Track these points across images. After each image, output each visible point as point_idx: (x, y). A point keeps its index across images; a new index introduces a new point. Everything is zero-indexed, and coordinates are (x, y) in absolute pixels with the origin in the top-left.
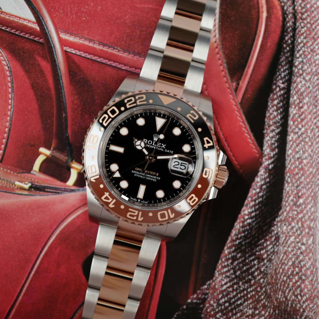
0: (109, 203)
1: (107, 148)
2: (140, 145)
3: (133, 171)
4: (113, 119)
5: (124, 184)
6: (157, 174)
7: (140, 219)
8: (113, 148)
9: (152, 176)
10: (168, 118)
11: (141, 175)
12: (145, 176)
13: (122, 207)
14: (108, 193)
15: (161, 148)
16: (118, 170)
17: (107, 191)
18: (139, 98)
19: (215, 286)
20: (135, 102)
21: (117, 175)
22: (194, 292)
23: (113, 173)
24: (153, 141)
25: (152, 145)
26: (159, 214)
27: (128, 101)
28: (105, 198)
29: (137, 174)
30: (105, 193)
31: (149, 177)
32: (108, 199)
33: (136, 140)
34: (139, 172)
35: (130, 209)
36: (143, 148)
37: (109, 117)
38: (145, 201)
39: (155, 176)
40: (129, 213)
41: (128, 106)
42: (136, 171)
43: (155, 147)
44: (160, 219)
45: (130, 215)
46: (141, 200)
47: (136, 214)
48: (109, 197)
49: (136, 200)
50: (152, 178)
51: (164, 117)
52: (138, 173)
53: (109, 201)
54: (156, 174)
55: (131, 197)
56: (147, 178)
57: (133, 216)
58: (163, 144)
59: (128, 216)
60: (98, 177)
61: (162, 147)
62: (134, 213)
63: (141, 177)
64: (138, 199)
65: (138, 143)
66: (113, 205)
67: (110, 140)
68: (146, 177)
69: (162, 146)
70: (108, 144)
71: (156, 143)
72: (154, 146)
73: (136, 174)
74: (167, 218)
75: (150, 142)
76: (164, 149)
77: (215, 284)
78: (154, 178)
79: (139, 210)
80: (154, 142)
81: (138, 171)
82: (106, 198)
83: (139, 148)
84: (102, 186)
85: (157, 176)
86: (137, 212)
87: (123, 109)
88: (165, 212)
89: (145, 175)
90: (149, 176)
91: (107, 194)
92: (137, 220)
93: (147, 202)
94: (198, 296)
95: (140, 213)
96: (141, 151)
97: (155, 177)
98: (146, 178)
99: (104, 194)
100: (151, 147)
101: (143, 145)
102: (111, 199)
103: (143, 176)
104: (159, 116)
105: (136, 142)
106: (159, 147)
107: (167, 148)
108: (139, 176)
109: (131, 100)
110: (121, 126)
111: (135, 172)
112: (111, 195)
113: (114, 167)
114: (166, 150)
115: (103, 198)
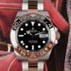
5: (27, 47)
36: (30, 33)
49: (32, 51)
88: (43, 52)
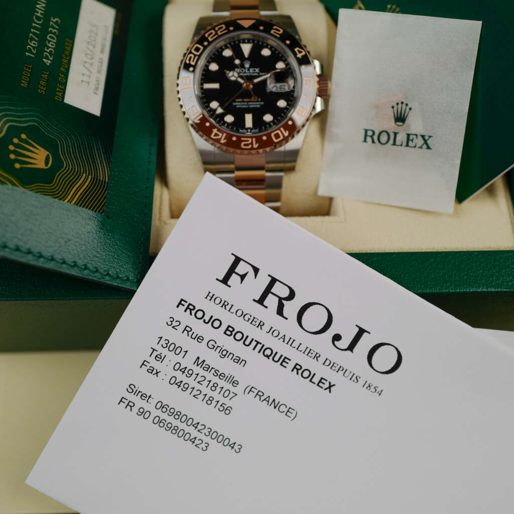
0: (220, 139)
1: (202, 89)
2: (233, 76)
3: (234, 104)
4: (200, 56)
6: (260, 100)
7: (256, 146)
8: (207, 86)
9: (254, 103)
10: (253, 42)
11: (243, 105)
12: (247, 105)
13: (234, 138)
14: (216, 129)
16: (219, 106)
17: (215, 127)
18: (219, 29)
20: (216, 33)
21: (220, 111)
23: (215, 110)
24: (245, 68)
25: (245, 73)
26: (273, 135)
27: (209, 35)
28: (214, 136)
32: (218, 135)
33: (228, 72)
35: (243, 139)
37: (195, 55)
38: (255, 129)
39: (258, 101)
40: (243, 143)
41: (210, 39)
42: (237, 102)
43: (249, 74)
44: (276, 141)
45: (245, 145)
46: (251, 129)
47: (250, 142)
48: (218, 133)
50: (255, 105)
51: (249, 42)
52: (239, 104)
53: (220, 137)
56: (251, 106)
57: (248, 145)
58: (256, 69)
59: (243, 146)
60: (201, 116)
62: (248, 141)
63: (244, 106)
64: (247, 129)
65: (231, 74)
66: (224, 140)
67: (202, 79)
68: (249, 105)
69: (255, 70)
70: (202, 84)
74: (282, 137)
75: (242, 71)
76: (259, 73)
78: (257, 105)
79: (252, 137)
80: (247, 70)
81: (239, 102)
82: (216, 135)
83: (233, 79)
84: (208, 124)
86: (250, 140)
87: (206, 43)
90: (251, 103)
91: (215, 131)
92: (252, 148)
93: (257, 130)
95: (254, 139)
96: (236, 82)
97: (258, 103)
99: (213, 131)
100: (245, 74)
101: (236, 74)
102: (221, 134)
104: (244, 42)
105: (228, 74)
106: (253, 73)
107: (261, 71)
108: (241, 106)
109: (211, 33)
110: (209, 62)
111: (236, 104)
112: (219, 130)
113: (214, 105)
114: (261, 74)
115: (212, 136)
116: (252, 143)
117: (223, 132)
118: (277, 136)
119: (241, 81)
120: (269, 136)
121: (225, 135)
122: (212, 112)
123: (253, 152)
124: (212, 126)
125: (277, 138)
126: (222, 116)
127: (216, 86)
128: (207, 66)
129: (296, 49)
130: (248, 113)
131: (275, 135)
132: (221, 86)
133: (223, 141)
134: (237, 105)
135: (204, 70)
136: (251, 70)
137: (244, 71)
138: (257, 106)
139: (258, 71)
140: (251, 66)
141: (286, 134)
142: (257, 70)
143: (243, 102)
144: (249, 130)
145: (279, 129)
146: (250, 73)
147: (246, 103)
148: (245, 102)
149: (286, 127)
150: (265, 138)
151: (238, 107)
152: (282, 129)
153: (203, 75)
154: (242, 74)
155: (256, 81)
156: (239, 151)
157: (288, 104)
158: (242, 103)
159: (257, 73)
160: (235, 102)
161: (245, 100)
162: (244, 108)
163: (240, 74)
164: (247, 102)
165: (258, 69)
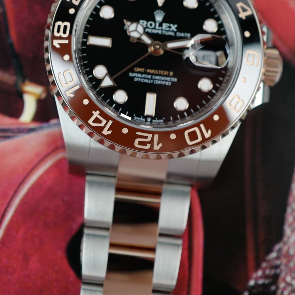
0: (103, 128)
1: (84, 43)
2: (135, 30)
3: (131, 74)
5: (120, 97)
6: (171, 73)
7: (157, 147)
8: (94, 41)
9: (163, 78)
11: (145, 78)
12: (151, 79)
13: (125, 131)
14: (98, 112)
15: (169, 31)
16: (106, 75)
17: (96, 108)
19: (288, 252)
21: (107, 82)
22: (258, 267)
23: (100, 81)
24: (155, 21)
25: (154, 28)
26: (186, 133)
28: (94, 122)
29: (139, 78)
30: (94, 112)
31: (158, 80)
32: (100, 122)
33: (129, 23)
34: (142, 73)
35: (138, 133)
36: (141, 35)
38: (158, 119)
39: (168, 76)
40: (137, 140)
42: (136, 72)
43: (160, 32)
44: (189, 143)
45: (140, 143)
46: (153, 118)
47: (149, 139)
48: (100, 118)
49: (144, 120)
50: (163, 81)
52: (139, 75)
53: (102, 125)
54: (169, 74)
55: (136, 116)
56: (157, 82)
57: (145, 144)
58: (172, 25)
59: (136, 145)
60: (78, 87)
61: (171, 29)
62: (146, 137)
63: (146, 81)
64: (146, 117)
65: (133, 27)
66: (109, 130)
67: (86, 29)
68: (154, 80)
69: (170, 27)
70: (85, 36)
71: (161, 25)
72: (159, 30)
73: (137, 78)
75: (151, 25)
76: (175, 33)
77: (289, 249)
78: (166, 81)
79: (153, 133)
80: (157, 24)
81: (139, 72)
82: (97, 120)
83: (135, 35)
84: (86, 102)
85: (171, 77)
86: (150, 136)
88: (196, 129)
89: (152, 77)
90: (157, 77)
91: (96, 114)
92: (151, 150)
93: (162, 121)
94: (264, 272)
95: (156, 136)
97: (168, 79)
98: (153, 82)
99: (92, 115)
100: (154, 31)
101: (140, 29)
102: (104, 121)
103: (148, 79)
105: (129, 26)
106: (167, 31)
107: (179, 29)
108: (142, 80)
111: (134, 75)
112: (102, 114)
113: (100, 71)
114: (179, 34)
115: (90, 121)
116: (152, 142)
117: (107, 118)
118: (193, 136)
119: (147, 40)
120: (180, 133)
121: (111, 122)
122: (95, 82)
123: (153, 156)
124: (92, 107)
125: (191, 140)
126: (110, 91)
127: (106, 42)
128: (97, 10)
129: (239, 5)
130: (152, 91)
131: (190, 134)
132: (113, 43)
133: (105, 132)
134: (135, 77)
135: (92, 15)
136: (165, 25)
137: (153, 26)
138: (167, 83)
139: (175, 30)
140: (165, 20)
141: (207, 135)
142: (174, 27)
143: (145, 73)
144: (149, 120)
145: (198, 125)
146: (162, 30)
147: (150, 76)
148: (149, 74)
149: (209, 123)
150: (173, 136)
151: (136, 80)
152: (202, 126)
153: (88, 22)
154: (150, 31)
155: (171, 45)
156: (129, 151)
157: (215, 88)
158: (143, 76)
159: (173, 31)
160: (133, 72)
161: (148, 71)
162: (146, 83)
163: (147, 30)
164: (152, 74)
165: (176, 26)
